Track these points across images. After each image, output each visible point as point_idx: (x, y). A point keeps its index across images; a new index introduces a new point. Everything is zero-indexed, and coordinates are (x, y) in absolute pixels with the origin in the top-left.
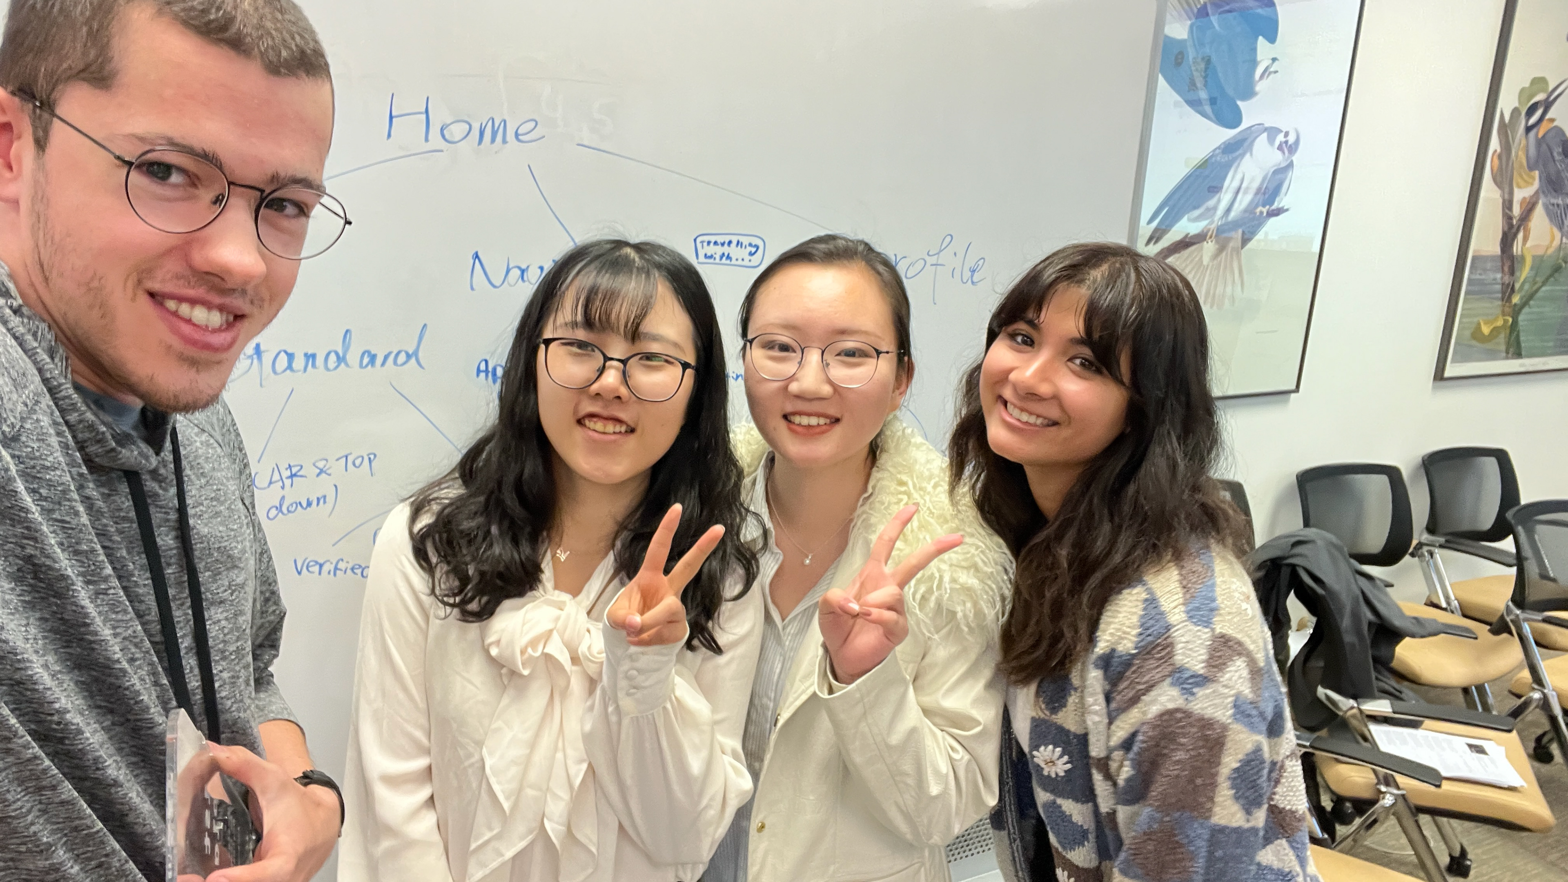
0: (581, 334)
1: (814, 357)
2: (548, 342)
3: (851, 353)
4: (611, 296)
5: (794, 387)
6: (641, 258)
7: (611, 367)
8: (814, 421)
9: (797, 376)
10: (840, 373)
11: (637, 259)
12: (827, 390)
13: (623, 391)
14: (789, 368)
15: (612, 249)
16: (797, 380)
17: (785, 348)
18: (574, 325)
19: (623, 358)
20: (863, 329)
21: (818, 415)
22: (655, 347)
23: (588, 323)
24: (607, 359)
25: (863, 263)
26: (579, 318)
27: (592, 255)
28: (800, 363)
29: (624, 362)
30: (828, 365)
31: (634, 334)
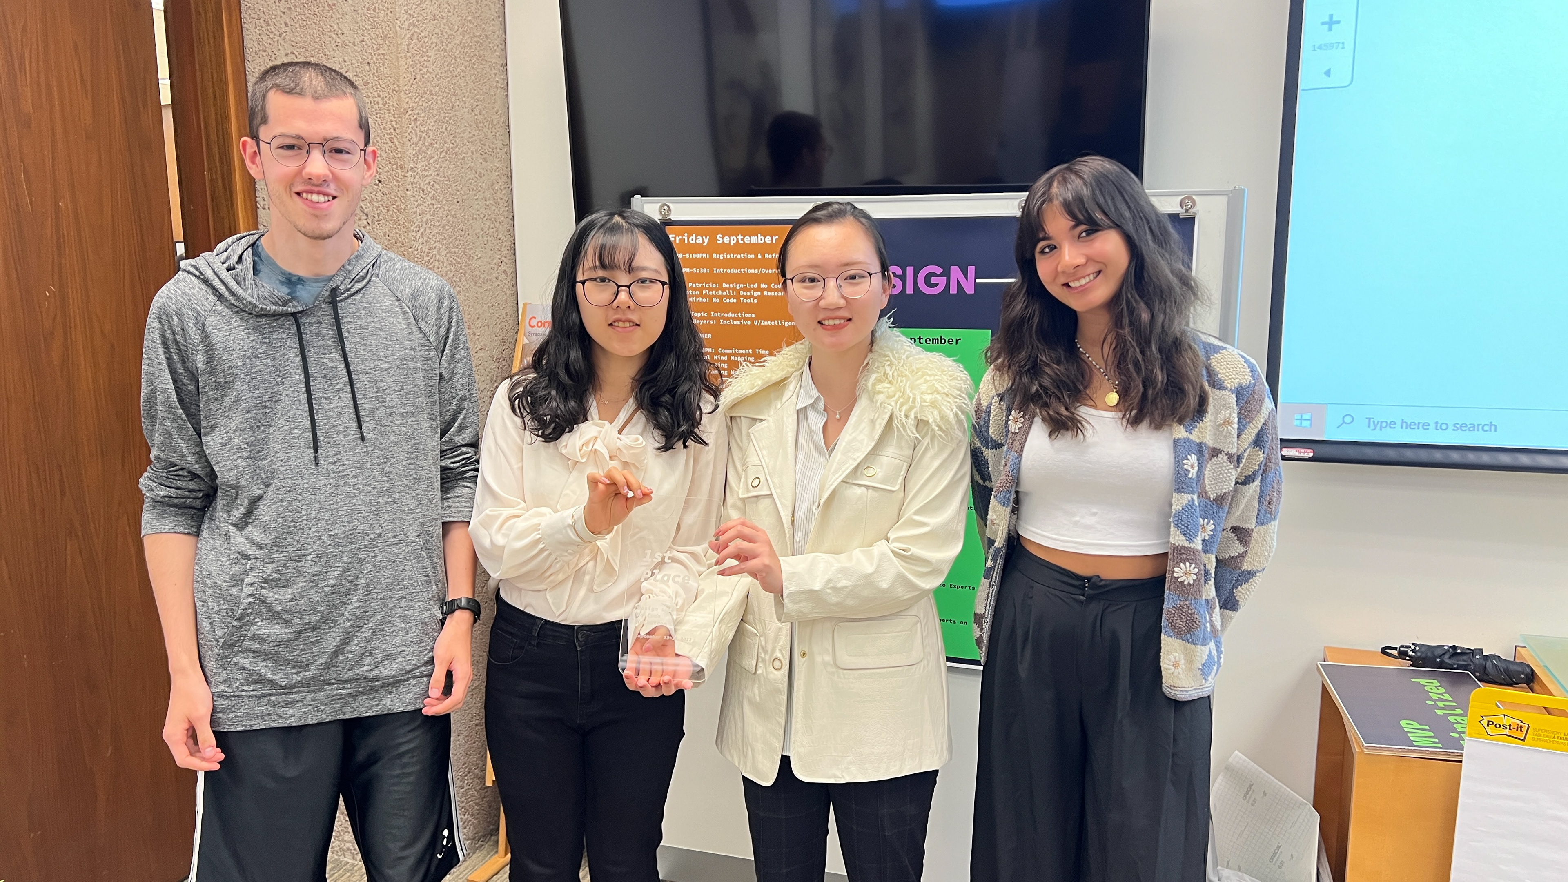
0: (601, 273)
1: (832, 283)
2: (583, 283)
3: (853, 277)
4: (614, 248)
5: (822, 303)
6: (627, 222)
7: (621, 290)
8: (837, 322)
9: (823, 296)
10: (849, 290)
11: (624, 224)
12: (842, 302)
13: (631, 304)
14: (817, 292)
15: (609, 219)
16: (824, 298)
17: (813, 280)
18: (595, 268)
19: (628, 284)
20: (859, 260)
21: (840, 318)
22: (644, 275)
23: (603, 266)
24: (619, 286)
25: (852, 218)
26: (597, 263)
27: (599, 225)
28: (824, 288)
29: (629, 287)
30: (841, 286)
31: (630, 269)
